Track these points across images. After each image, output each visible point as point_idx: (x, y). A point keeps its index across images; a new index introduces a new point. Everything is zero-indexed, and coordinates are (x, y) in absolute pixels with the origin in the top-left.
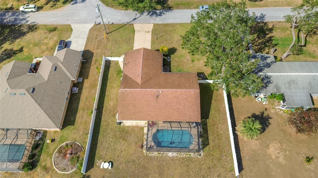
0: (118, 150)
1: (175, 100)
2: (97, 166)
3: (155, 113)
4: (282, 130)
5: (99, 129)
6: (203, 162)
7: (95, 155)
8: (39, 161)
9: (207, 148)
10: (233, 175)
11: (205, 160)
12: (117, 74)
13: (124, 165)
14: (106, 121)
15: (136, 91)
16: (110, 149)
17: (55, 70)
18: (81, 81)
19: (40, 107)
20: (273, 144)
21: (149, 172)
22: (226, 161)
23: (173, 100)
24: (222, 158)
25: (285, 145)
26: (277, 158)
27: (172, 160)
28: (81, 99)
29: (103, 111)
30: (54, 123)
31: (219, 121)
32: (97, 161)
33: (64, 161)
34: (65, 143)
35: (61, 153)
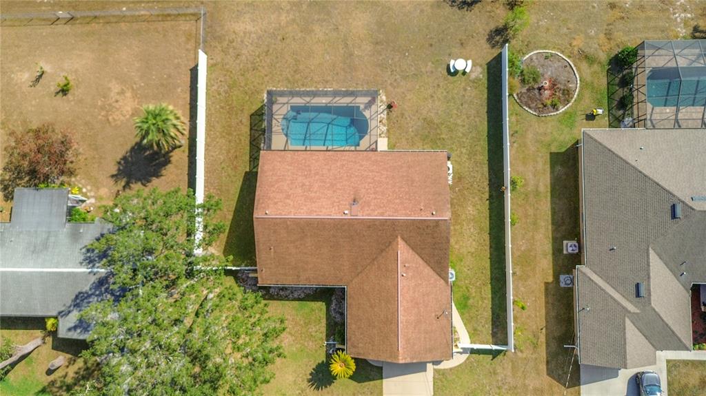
0: (439, 99)
1: (313, 195)
2: (481, 66)
3: (362, 166)
4: (96, 149)
5: (489, 144)
6: (266, 79)
7: (488, 88)
8: (608, 72)
9: (255, 108)
10: (212, 59)
11: (262, 84)
12: (468, 298)
13: (423, 70)
14: (476, 163)
15: (406, 215)
16: (459, 102)
17: (637, 286)
18: (562, 277)
19: (640, 172)
20: (122, 118)
21: (372, 58)
22: (219, 84)
23: (318, 194)
24: (226, 88)
25: (100, 117)
26: (122, 93)
27: (327, 82)
28: (550, 221)
29: (487, 189)
30: (596, 141)
31: (223, 168)
32: (481, 76)
33: (552, 73)
34: (561, 111)
35: (564, 90)
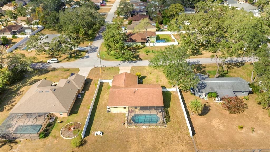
0: (108, 126)
1: (146, 94)
2: (92, 135)
3: (133, 102)
4: (220, 113)
5: (94, 115)
6: (167, 130)
7: (91, 128)
8: (50, 133)
9: (170, 123)
10: (189, 137)
11: (168, 129)
12: (108, 88)
13: (112, 134)
14: (100, 111)
15: (121, 90)
16: (102, 125)
17: (69, 83)
18: (84, 92)
19: (58, 99)
20: (215, 120)
21: (129, 137)
22: (184, 129)
23: (145, 94)
24: (181, 128)
25: (223, 120)
26: (219, 127)
27: (145, 130)
28: (83, 101)
29: (97, 106)
30: (65, 108)
31: (176, 109)
32: (92, 132)
33: (69, 133)
34: (70, 123)
35: (67, 128)
